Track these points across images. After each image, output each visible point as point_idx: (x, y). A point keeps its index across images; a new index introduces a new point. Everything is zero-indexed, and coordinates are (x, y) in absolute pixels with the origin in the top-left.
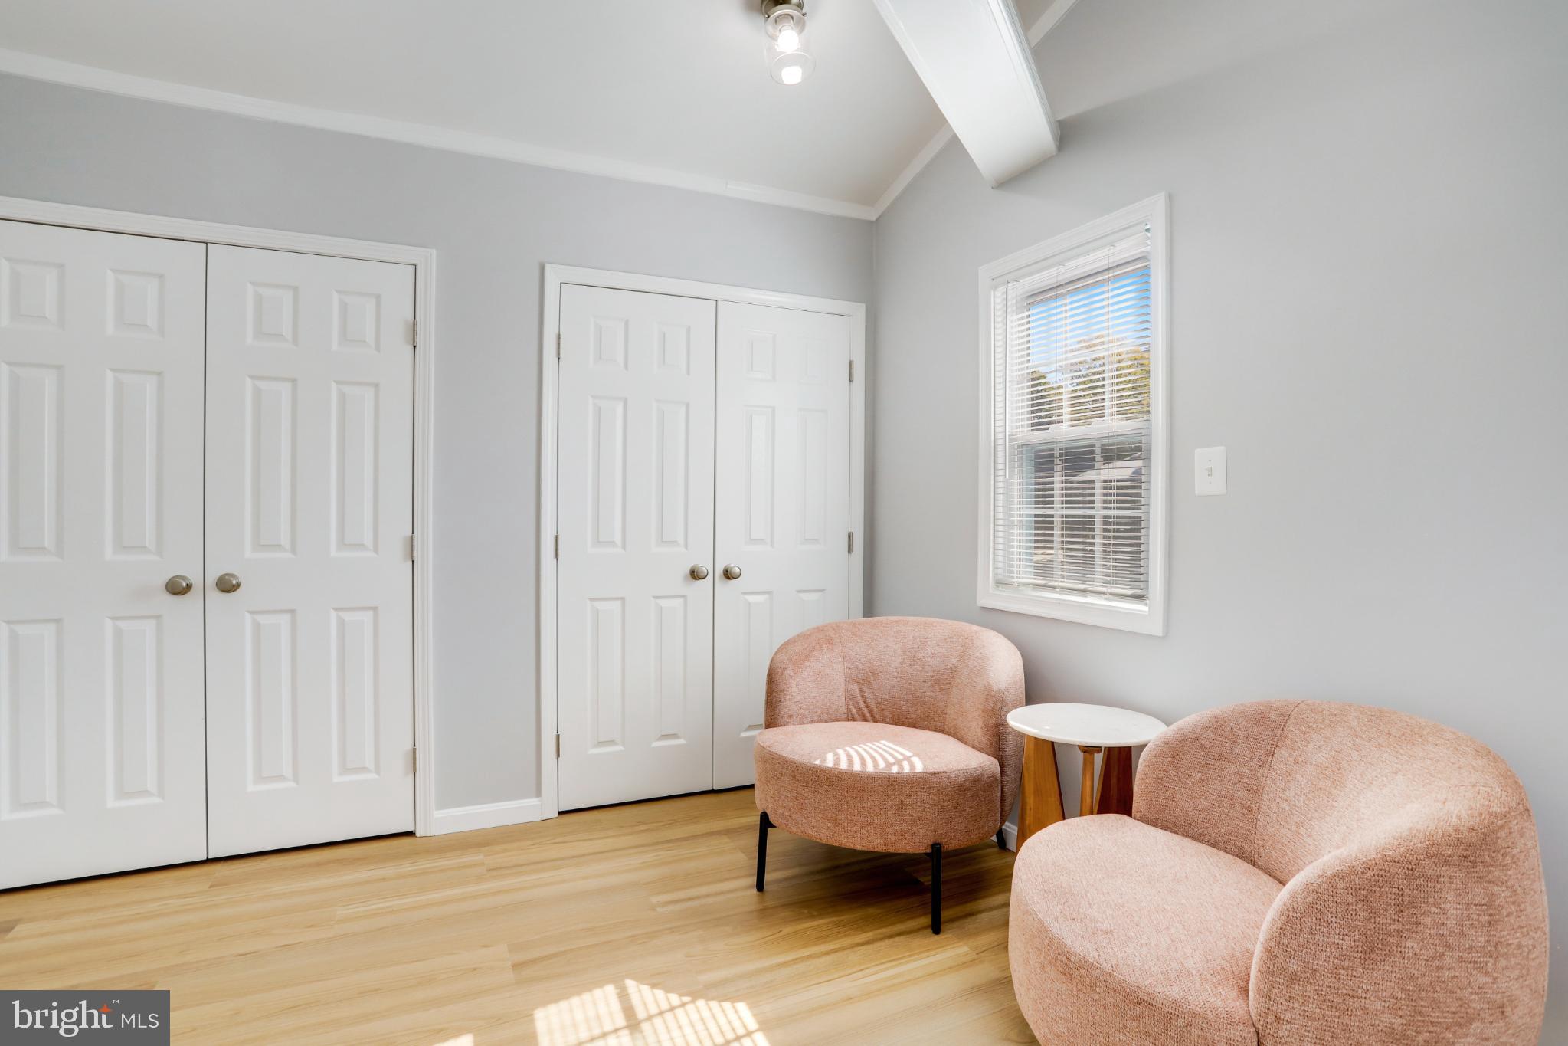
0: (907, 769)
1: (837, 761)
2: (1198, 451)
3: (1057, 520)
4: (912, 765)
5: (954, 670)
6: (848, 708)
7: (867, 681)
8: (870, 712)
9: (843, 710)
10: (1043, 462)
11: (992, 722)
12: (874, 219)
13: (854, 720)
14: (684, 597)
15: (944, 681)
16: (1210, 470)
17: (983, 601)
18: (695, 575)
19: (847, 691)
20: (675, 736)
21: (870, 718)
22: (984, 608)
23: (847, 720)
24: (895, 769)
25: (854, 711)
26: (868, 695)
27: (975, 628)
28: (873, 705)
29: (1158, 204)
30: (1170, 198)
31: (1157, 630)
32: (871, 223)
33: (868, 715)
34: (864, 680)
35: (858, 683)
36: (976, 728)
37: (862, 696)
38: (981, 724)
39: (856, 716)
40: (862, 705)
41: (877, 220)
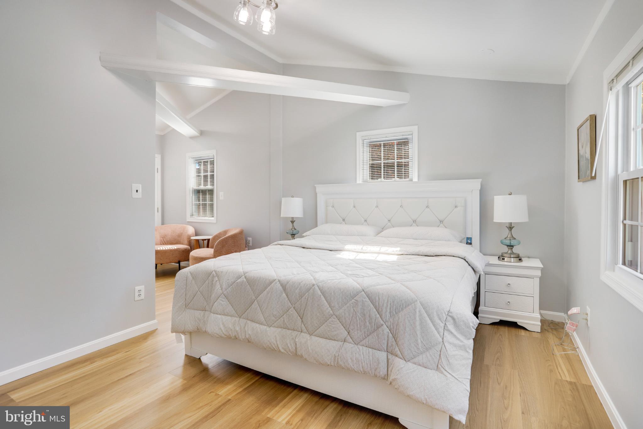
0: (173, 248)
1: (160, 249)
3: (201, 204)
4: (174, 248)
5: (182, 233)
9: (159, 243)
11: (189, 240)
12: (163, 134)
15: (180, 235)
16: (222, 196)
17: (188, 220)
19: (160, 239)
22: (188, 222)
24: (171, 248)
25: (162, 243)
27: (186, 225)
28: (166, 242)
31: (215, 222)
32: (162, 135)
33: (164, 243)
34: (164, 237)
35: (162, 237)
36: (186, 242)
37: (163, 240)
38: (187, 241)
41: (164, 135)
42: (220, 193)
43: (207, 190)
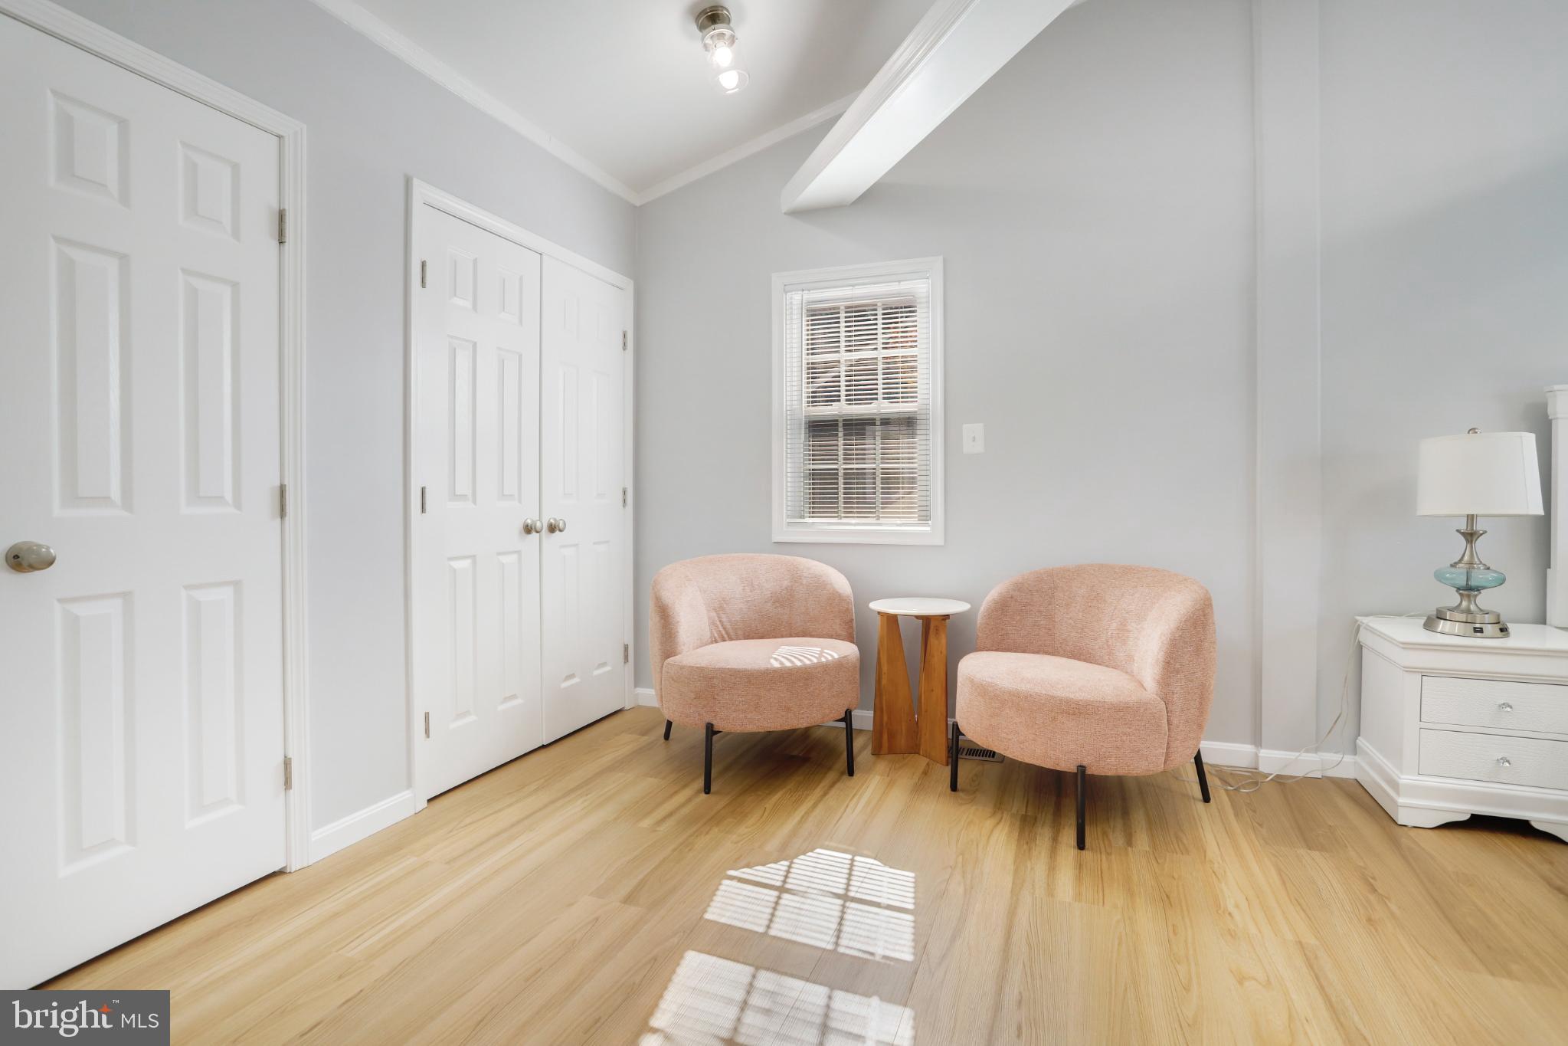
2: (965, 426)
3: (841, 472)
6: (711, 632)
7: (721, 608)
8: (727, 633)
9: (708, 635)
10: (820, 429)
11: (847, 619)
12: (638, 204)
13: (716, 642)
14: (519, 552)
16: (974, 438)
17: (778, 537)
18: (528, 529)
19: (709, 618)
20: (514, 697)
21: (727, 638)
22: (778, 542)
23: (712, 643)
25: (716, 635)
26: (724, 619)
28: (728, 626)
29: (938, 263)
30: (945, 261)
31: (939, 540)
32: (635, 207)
33: (726, 636)
34: (719, 607)
35: (716, 611)
36: (833, 626)
37: (720, 621)
39: (717, 638)
40: (721, 628)
41: (641, 206)
42: (967, 425)
43: (878, 418)
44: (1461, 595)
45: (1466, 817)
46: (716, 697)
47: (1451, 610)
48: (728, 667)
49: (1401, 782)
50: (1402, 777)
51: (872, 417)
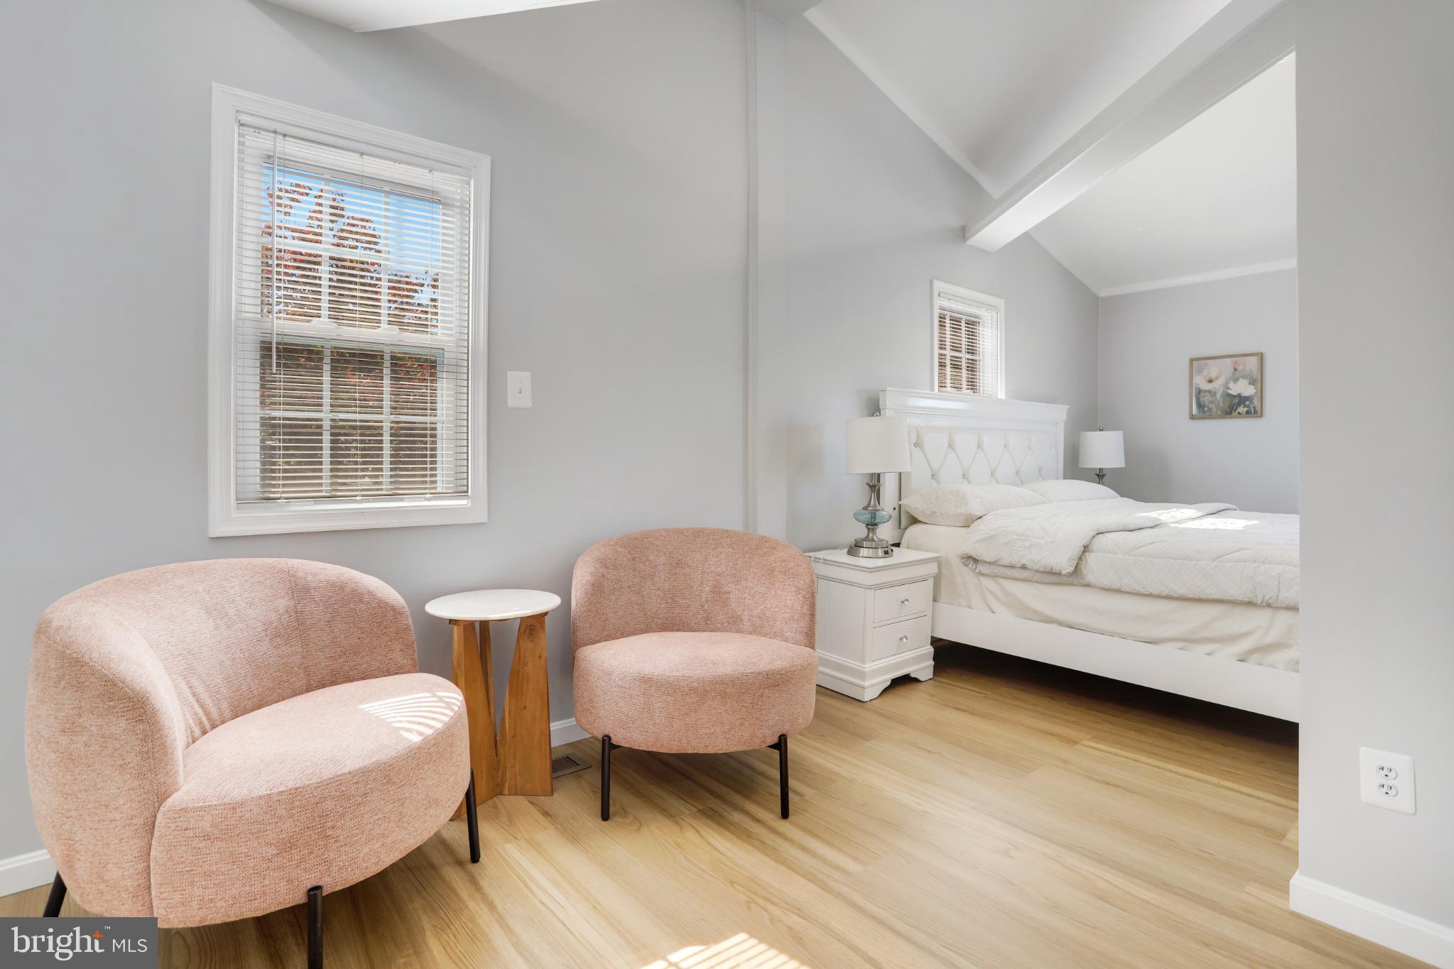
2: (510, 372)
16: (521, 390)
17: (222, 529)
25: (192, 722)
29: (484, 163)
31: (482, 517)
42: (514, 373)
43: (387, 350)
44: (869, 529)
45: (888, 683)
46: (329, 832)
47: (864, 540)
48: (346, 770)
49: (867, 670)
50: (866, 666)
51: (376, 348)
